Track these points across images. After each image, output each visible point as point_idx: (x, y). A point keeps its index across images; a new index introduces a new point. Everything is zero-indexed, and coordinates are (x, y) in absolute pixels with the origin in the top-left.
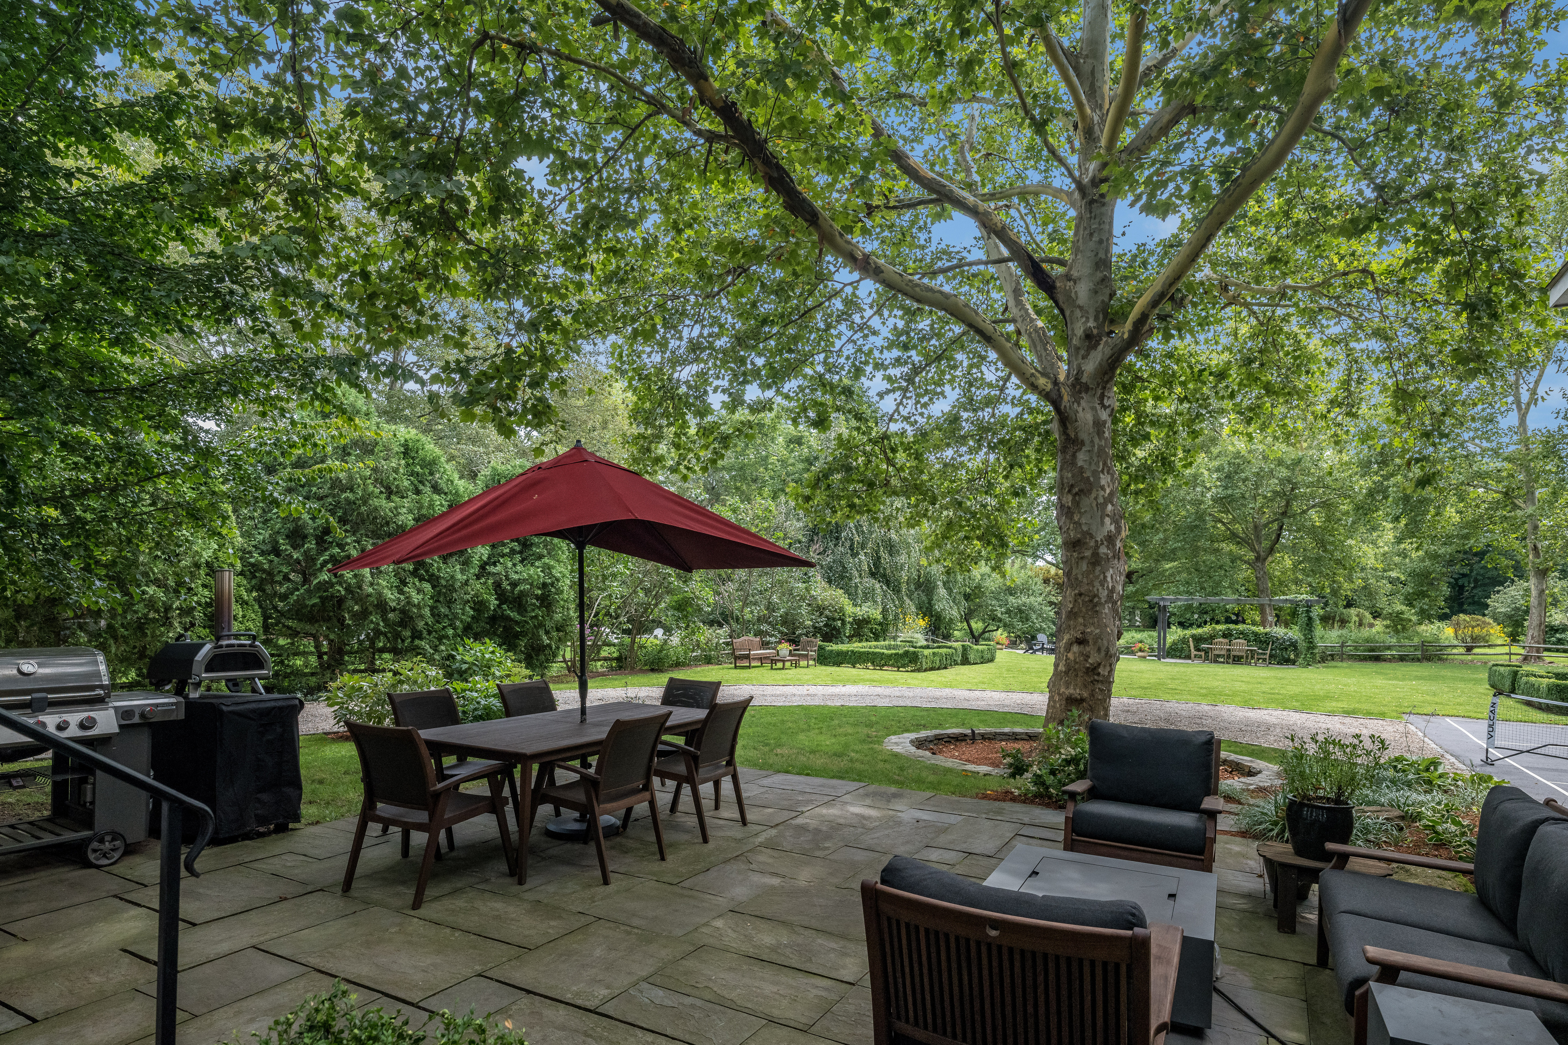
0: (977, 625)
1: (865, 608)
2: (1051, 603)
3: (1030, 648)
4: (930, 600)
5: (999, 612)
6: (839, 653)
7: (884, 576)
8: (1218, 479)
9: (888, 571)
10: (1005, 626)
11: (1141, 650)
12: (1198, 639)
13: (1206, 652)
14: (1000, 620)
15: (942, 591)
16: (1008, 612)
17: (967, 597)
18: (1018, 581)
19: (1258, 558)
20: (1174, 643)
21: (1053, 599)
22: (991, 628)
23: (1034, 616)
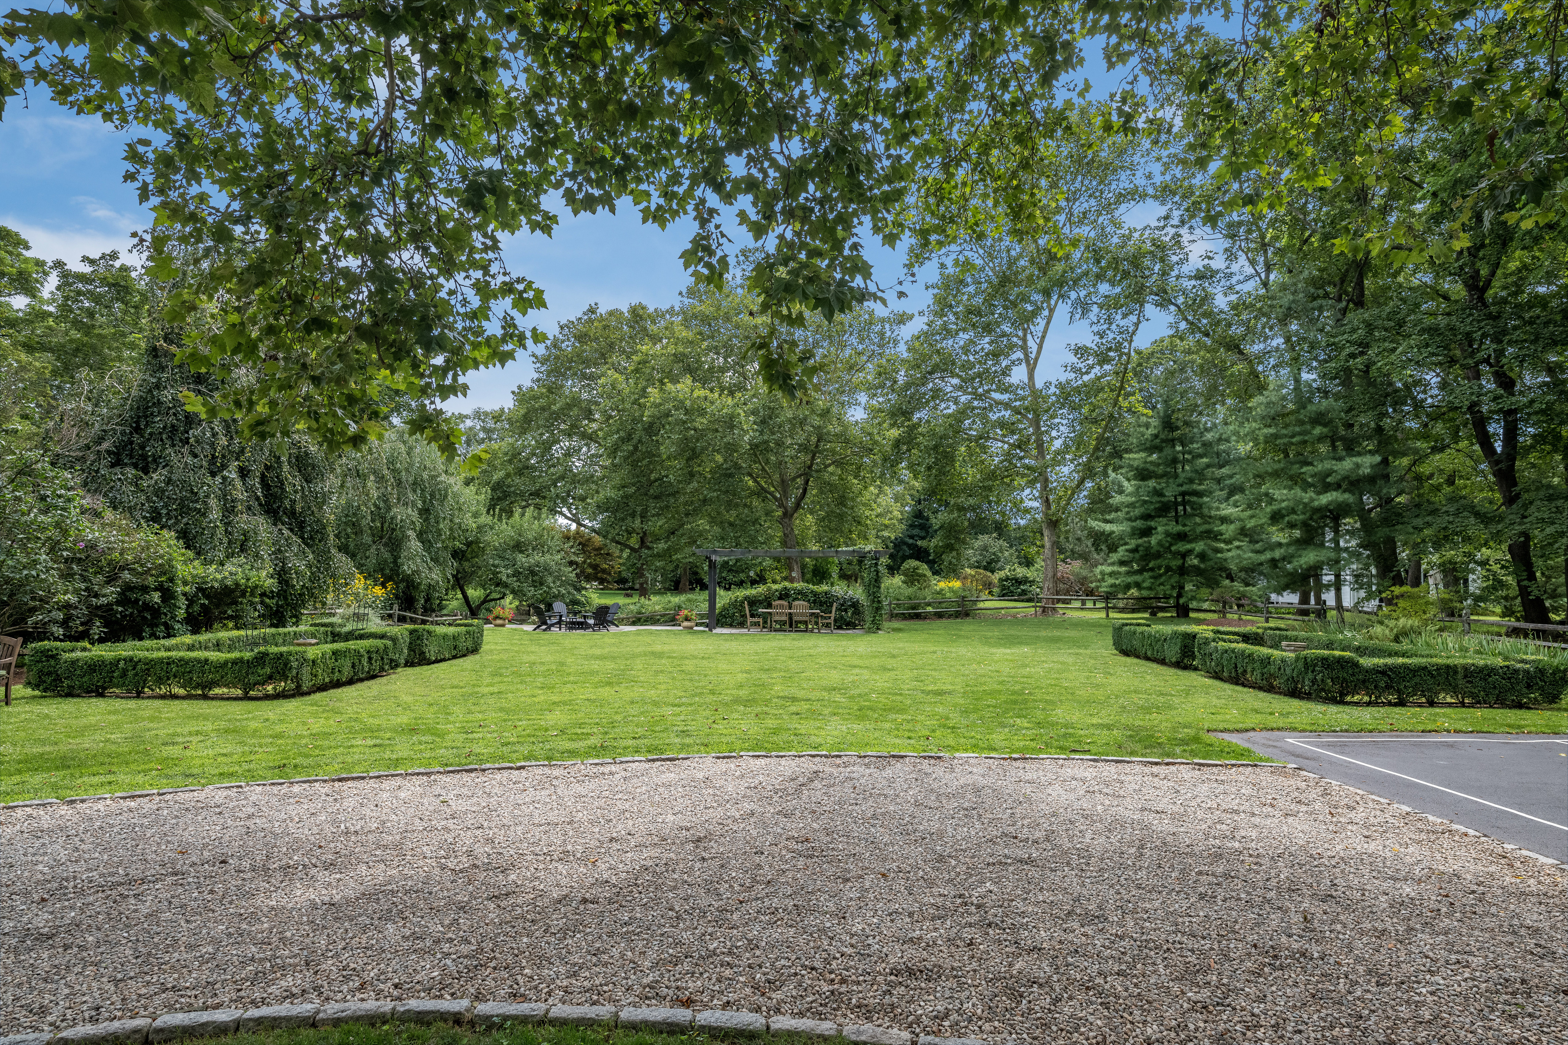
0: (475, 593)
1: (229, 567)
2: (571, 563)
3: (543, 623)
4: (396, 559)
5: (504, 574)
6: (94, 667)
7: (292, 513)
8: (755, 423)
9: (298, 508)
10: (513, 592)
11: (687, 619)
12: (753, 602)
13: (765, 617)
14: (506, 586)
15: (414, 545)
16: (516, 574)
17: (457, 555)
18: (530, 536)
19: (785, 514)
20: (724, 608)
21: (574, 558)
22: (495, 595)
23: (550, 579)
